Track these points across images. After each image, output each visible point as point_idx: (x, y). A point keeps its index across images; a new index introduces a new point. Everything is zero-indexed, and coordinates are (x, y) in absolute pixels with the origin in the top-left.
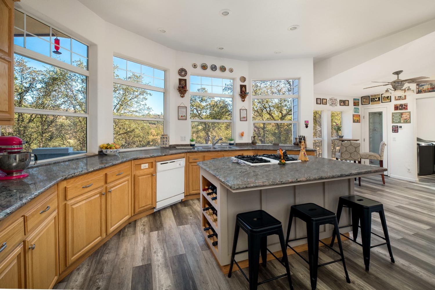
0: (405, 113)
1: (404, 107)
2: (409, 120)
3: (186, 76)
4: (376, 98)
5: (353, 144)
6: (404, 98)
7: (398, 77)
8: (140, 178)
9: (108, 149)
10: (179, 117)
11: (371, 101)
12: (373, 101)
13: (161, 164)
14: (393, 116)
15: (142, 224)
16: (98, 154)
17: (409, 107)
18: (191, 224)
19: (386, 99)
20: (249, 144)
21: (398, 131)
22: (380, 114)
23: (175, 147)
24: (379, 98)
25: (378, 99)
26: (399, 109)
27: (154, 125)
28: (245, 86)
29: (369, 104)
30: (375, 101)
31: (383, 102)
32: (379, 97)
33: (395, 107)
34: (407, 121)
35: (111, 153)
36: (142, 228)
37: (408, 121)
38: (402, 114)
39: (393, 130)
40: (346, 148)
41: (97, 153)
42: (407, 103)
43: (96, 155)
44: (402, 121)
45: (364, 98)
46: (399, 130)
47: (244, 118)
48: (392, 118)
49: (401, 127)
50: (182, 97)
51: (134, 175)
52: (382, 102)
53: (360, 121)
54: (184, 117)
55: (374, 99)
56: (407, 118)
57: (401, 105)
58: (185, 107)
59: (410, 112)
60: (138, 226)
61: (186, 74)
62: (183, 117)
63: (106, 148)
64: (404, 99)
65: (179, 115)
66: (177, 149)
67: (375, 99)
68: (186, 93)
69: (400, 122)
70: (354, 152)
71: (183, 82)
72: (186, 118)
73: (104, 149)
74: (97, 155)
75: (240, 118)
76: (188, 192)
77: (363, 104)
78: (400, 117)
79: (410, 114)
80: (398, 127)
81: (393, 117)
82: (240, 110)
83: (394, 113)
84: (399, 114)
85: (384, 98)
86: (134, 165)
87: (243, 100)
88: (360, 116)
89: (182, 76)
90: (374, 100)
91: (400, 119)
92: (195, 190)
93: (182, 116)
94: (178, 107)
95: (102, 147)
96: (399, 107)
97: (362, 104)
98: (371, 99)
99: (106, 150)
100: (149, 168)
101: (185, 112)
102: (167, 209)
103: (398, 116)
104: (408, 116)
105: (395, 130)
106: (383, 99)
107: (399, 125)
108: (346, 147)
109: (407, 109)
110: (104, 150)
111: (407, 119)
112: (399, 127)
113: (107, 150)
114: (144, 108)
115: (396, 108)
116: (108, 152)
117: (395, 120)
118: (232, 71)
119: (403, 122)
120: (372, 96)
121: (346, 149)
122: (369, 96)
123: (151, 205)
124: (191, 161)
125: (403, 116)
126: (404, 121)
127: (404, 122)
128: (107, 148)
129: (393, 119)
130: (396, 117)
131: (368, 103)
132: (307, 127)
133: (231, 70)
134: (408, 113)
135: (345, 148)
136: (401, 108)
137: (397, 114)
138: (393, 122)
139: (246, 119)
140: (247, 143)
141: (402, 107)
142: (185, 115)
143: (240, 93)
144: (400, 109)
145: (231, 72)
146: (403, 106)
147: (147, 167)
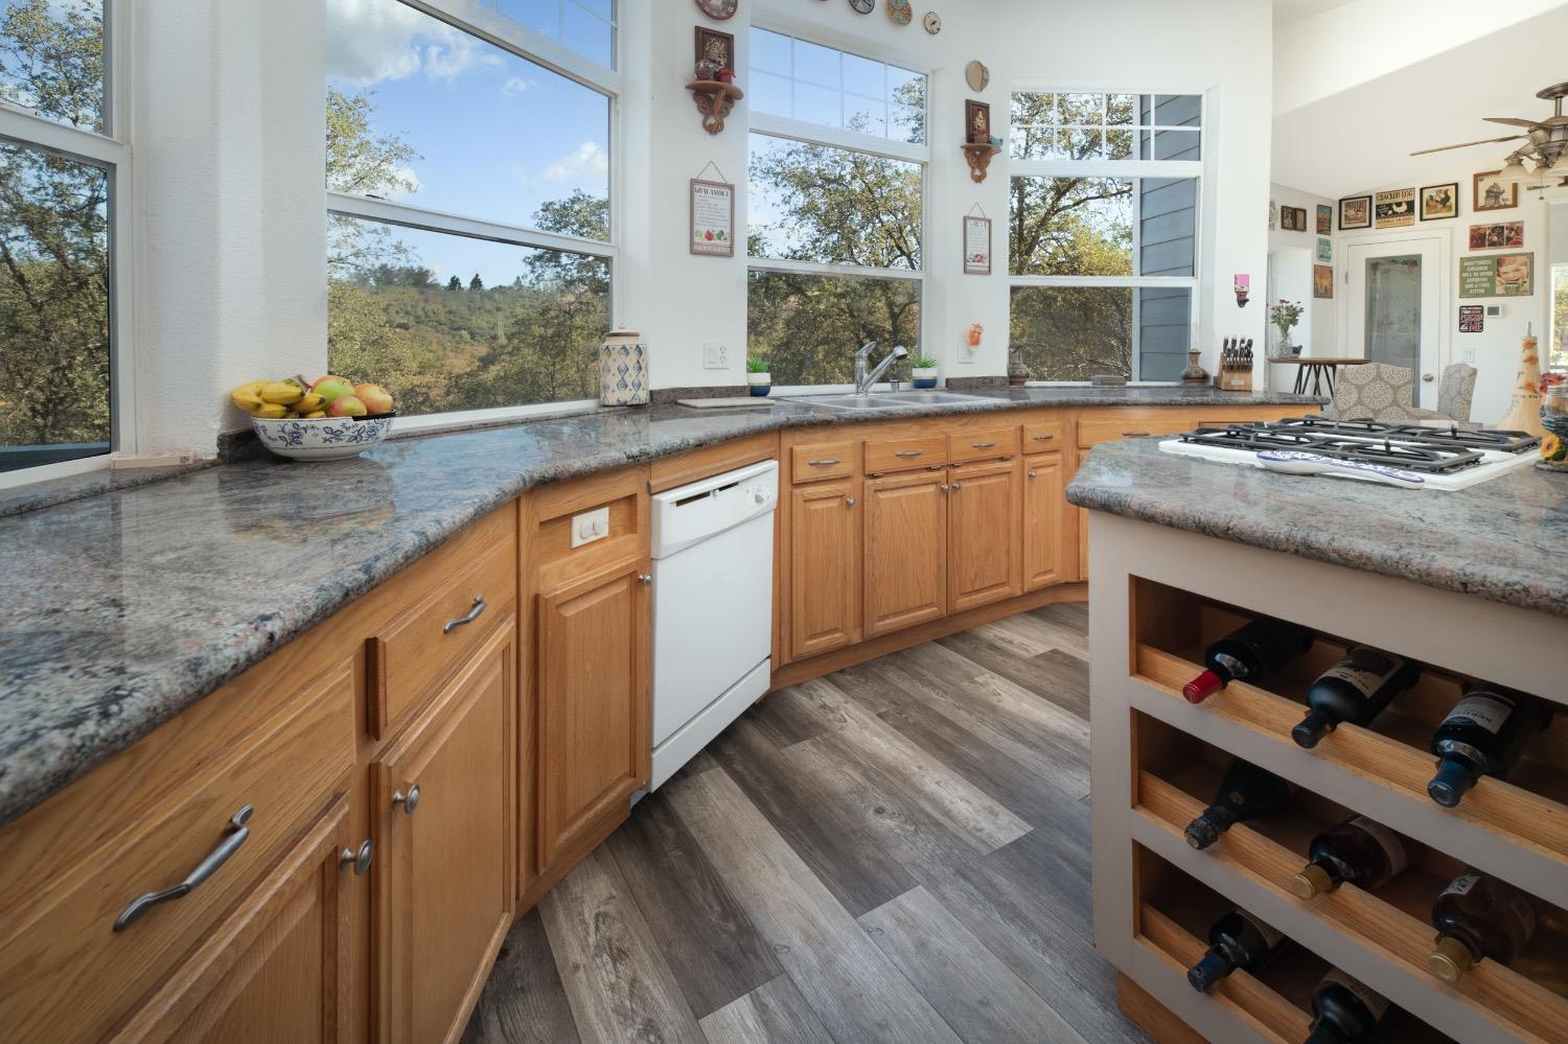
0: (1512, 259)
1: (1509, 235)
2: (1527, 285)
3: (730, 15)
4: (1399, 205)
5: (1385, 377)
6: (1510, 202)
7: (1558, 109)
8: (570, 612)
9: (303, 415)
10: (697, 239)
11: (1378, 215)
12: (1386, 214)
13: (679, 503)
14: (1463, 269)
15: (592, 940)
16: (213, 457)
17: (1527, 236)
18: (933, 884)
19: (1440, 206)
20: (998, 383)
21: (1482, 325)
22: (1413, 262)
23: (676, 403)
24: (1411, 205)
25: (1404, 207)
26: (1490, 245)
27: (403, 331)
28: (985, 108)
29: (1370, 226)
30: (1395, 213)
31: (1425, 217)
32: (1409, 199)
33: (1473, 238)
34: (1520, 287)
35: (335, 443)
36: (612, 988)
37: (1522, 289)
38: (1500, 261)
39: (1461, 325)
40: (1359, 393)
41: (209, 450)
42: (1523, 222)
43: (204, 467)
44: (1499, 290)
45: (1348, 205)
46: (1488, 320)
47: (979, 258)
48: (1461, 275)
49: (1493, 311)
50: (714, 130)
51: (537, 598)
52: (1421, 219)
53: (1331, 294)
54: (721, 242)
55: (1390, 206)
56: (1518, 275)
57: (1498, 230)
58: (725, 186)
59: (1533, 254)
60: (576, 967)
61: (731, 9)
62: (715, 241)
63: (294, 408)
64: (1509, 206)
65: (696, 228)
66: (691, 412)
67: (1394, 207)
68: (732, 111)
69: (1490, 293)
70: (1391, 405)
71: (717, 49)
72: (731, 247)
73: (270, 415)
74: (213, 464)
75: (965, 261)
76: (786, 650)
77: (1343, 226)
78: (1491, 273)
79: (1532, 262)
80: (1482, 312)
81: (1464, 275)
82: (965, 219)
83: (1469, 259)
84: (1490, 262)
85: (1430, 202)
86: (536, 527)
87: (977, 173)
88: (1331, 272)
89: (709, 15)
90: (1390, 212)
91: (1491, 280)
92: (823, 634)
93: (709, 236)
94: (693, 182)
95: (257, 400)
96: (1490, 235)
97: (1340, 229)
98: (1378, 207)
99: (289, 423)
100: (613, 533)
101: (727, 214)
102: (703, 776)
103: (1486, 268)
104: (1525, 270)
105: (1471, 321)
106: (1427, 205)
107: (1486, 302)
108: (1360, 388)
109: (1519, 243)
110: (271, 428)
111: (1520, 282)
112: (1486, 312)
113: (303, 423)
114: (380, 246)
115: (1478, 239)
116: (308, 439)
117: (1471, 286)
118: (935, 27)
119: (1503, 291)
120: (1381, 196)
121: (1359, 398)
122: (1370, 197)
123: (629, 782)
124: (803, 472)
125: (1502, 269)
126: (1506, 289)
127: (1507, 293)
128: (301, 407)
129: (1463, 281)
130: (1476, 274)
131: (1367, 224)
132: (1242, 301)
133: (934, 23)
134: (1524, 259)
135: (1354, 391)
136: (1495, 239)
137: (1481, 262)
138: (1464, 293)
139: (987, 264)
140: (991, 380)
141: (1500, 235)
142: (727, 231)
143: (964, 143)
144: (1493, 244)
145: (932, 33)
146: (1506, 232)
147: (605, 533)
